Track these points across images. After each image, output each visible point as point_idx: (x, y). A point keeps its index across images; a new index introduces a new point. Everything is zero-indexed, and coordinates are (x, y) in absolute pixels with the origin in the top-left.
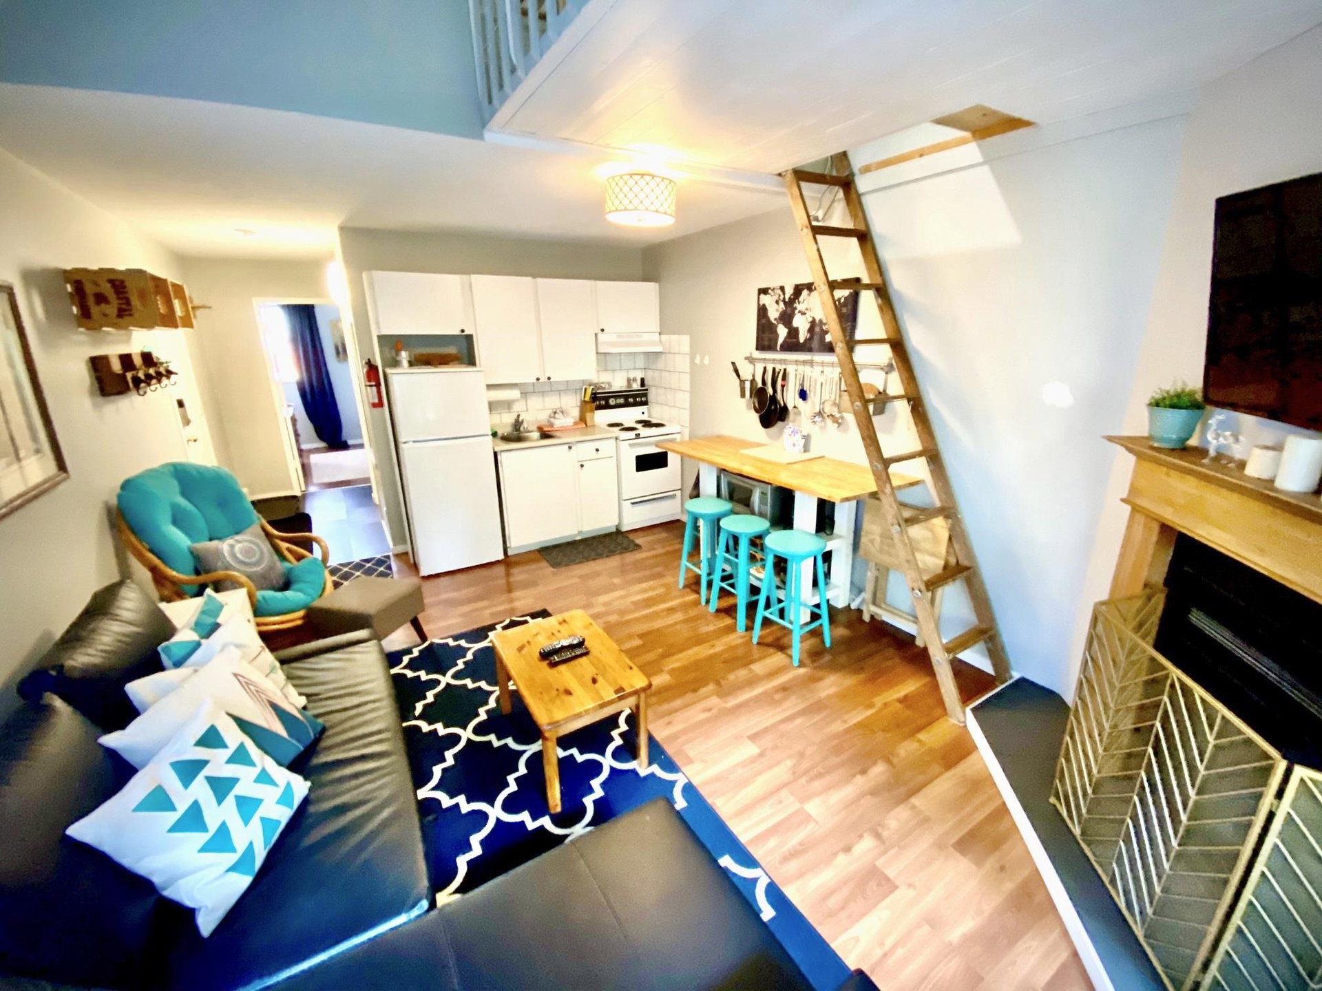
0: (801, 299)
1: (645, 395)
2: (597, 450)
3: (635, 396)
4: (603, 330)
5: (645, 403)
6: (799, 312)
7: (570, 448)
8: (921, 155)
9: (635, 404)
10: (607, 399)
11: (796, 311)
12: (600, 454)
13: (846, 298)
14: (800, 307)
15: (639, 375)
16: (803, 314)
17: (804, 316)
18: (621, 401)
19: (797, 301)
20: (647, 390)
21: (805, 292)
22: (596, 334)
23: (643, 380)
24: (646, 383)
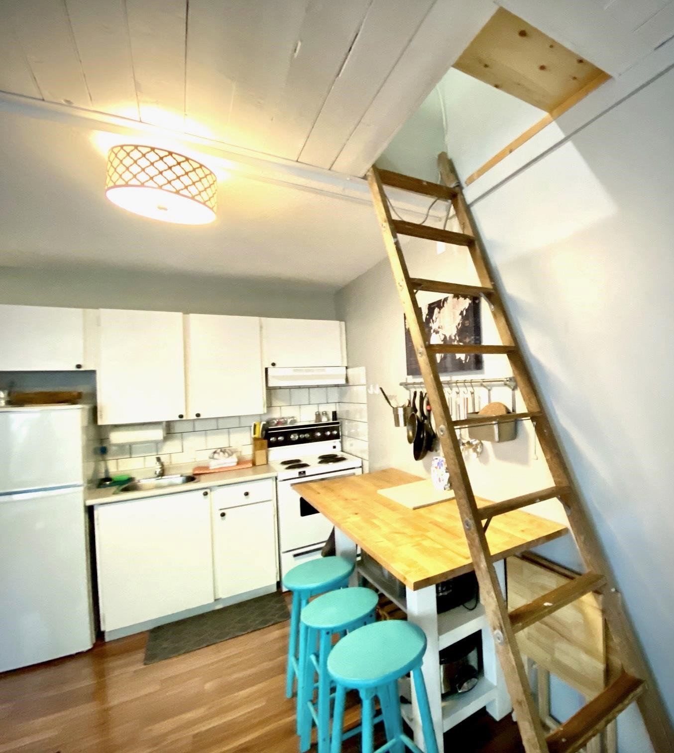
0: (434, 318)
1: (337, 429)
2: (247, 494)
3: (323, 431)
4: (273, 364)
5: (337, 437)
6: (434, 331)
7: (206, 494)
8: (511, 152)
9: (324, 438)
10: (286, 435)
11: (432, 331)
12: (251, 499)
13: (467, 310)
14: (434, 326)
15: (330, 409)
16: (437, 332)
17: (438, 335)
18: (307, 435)
19: (431, 320)
20: (338, 423)
21: (436, 310)
22: (266, 369)
23: (335, 414)
24: (338, 416)
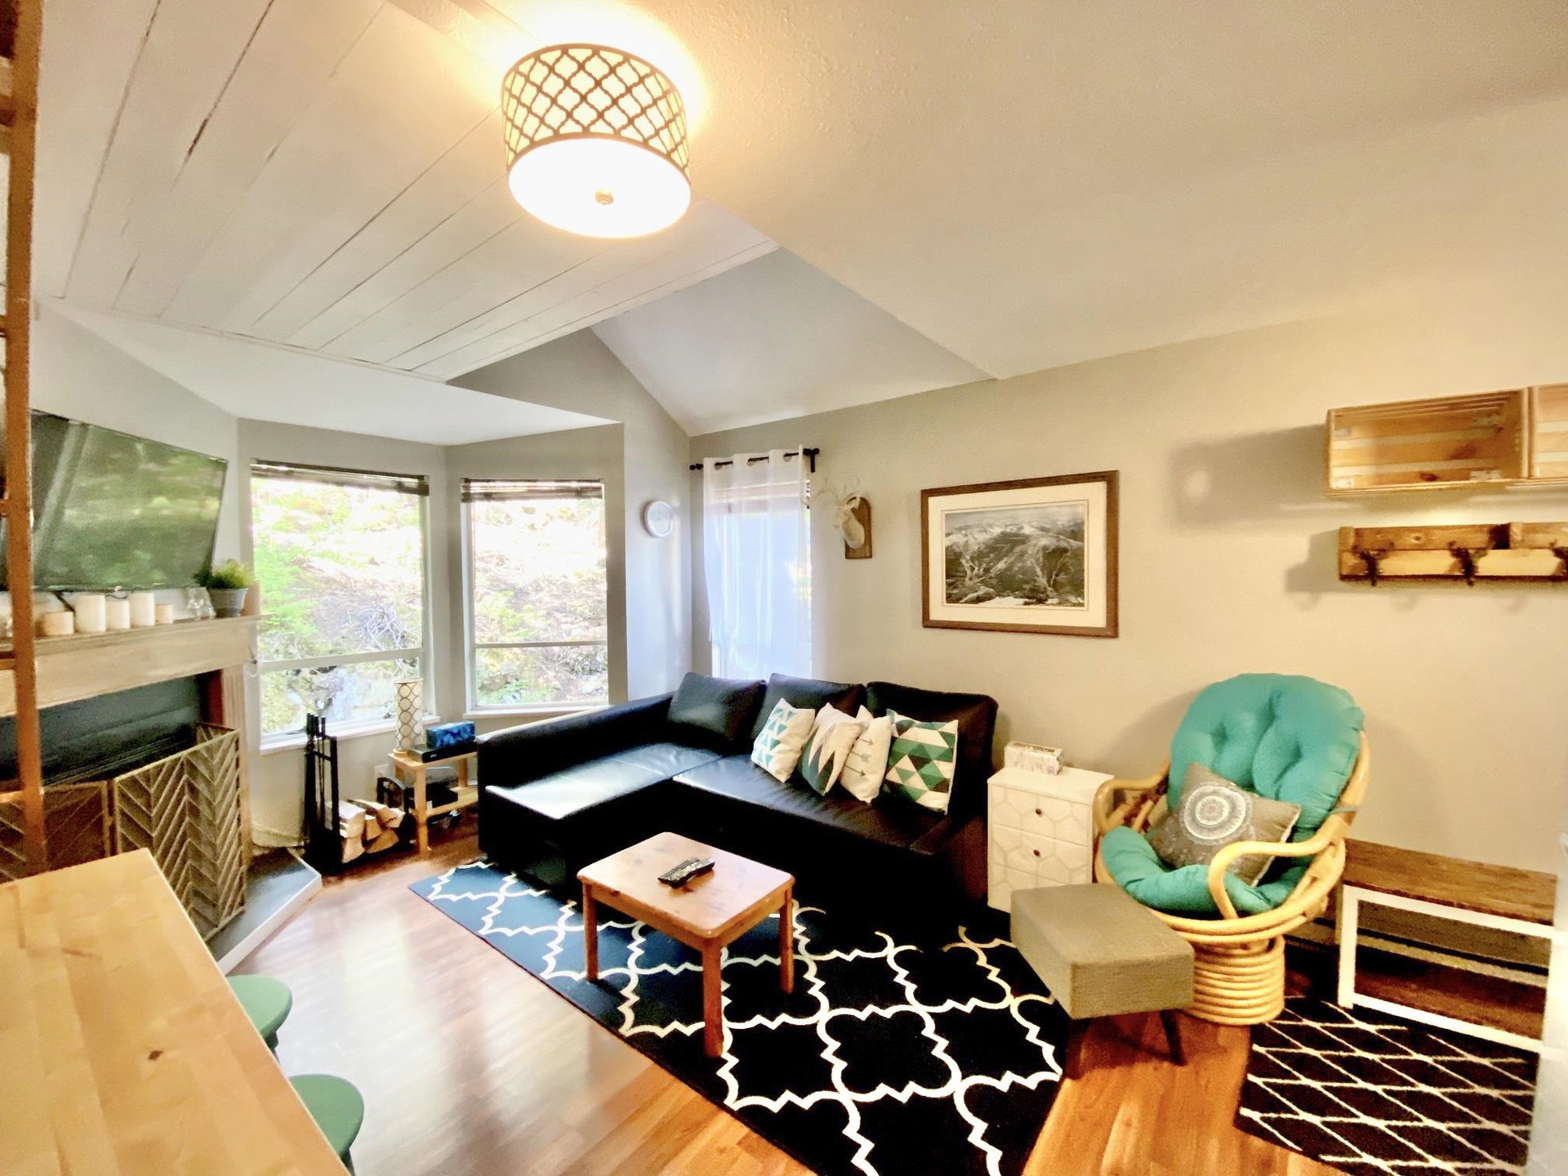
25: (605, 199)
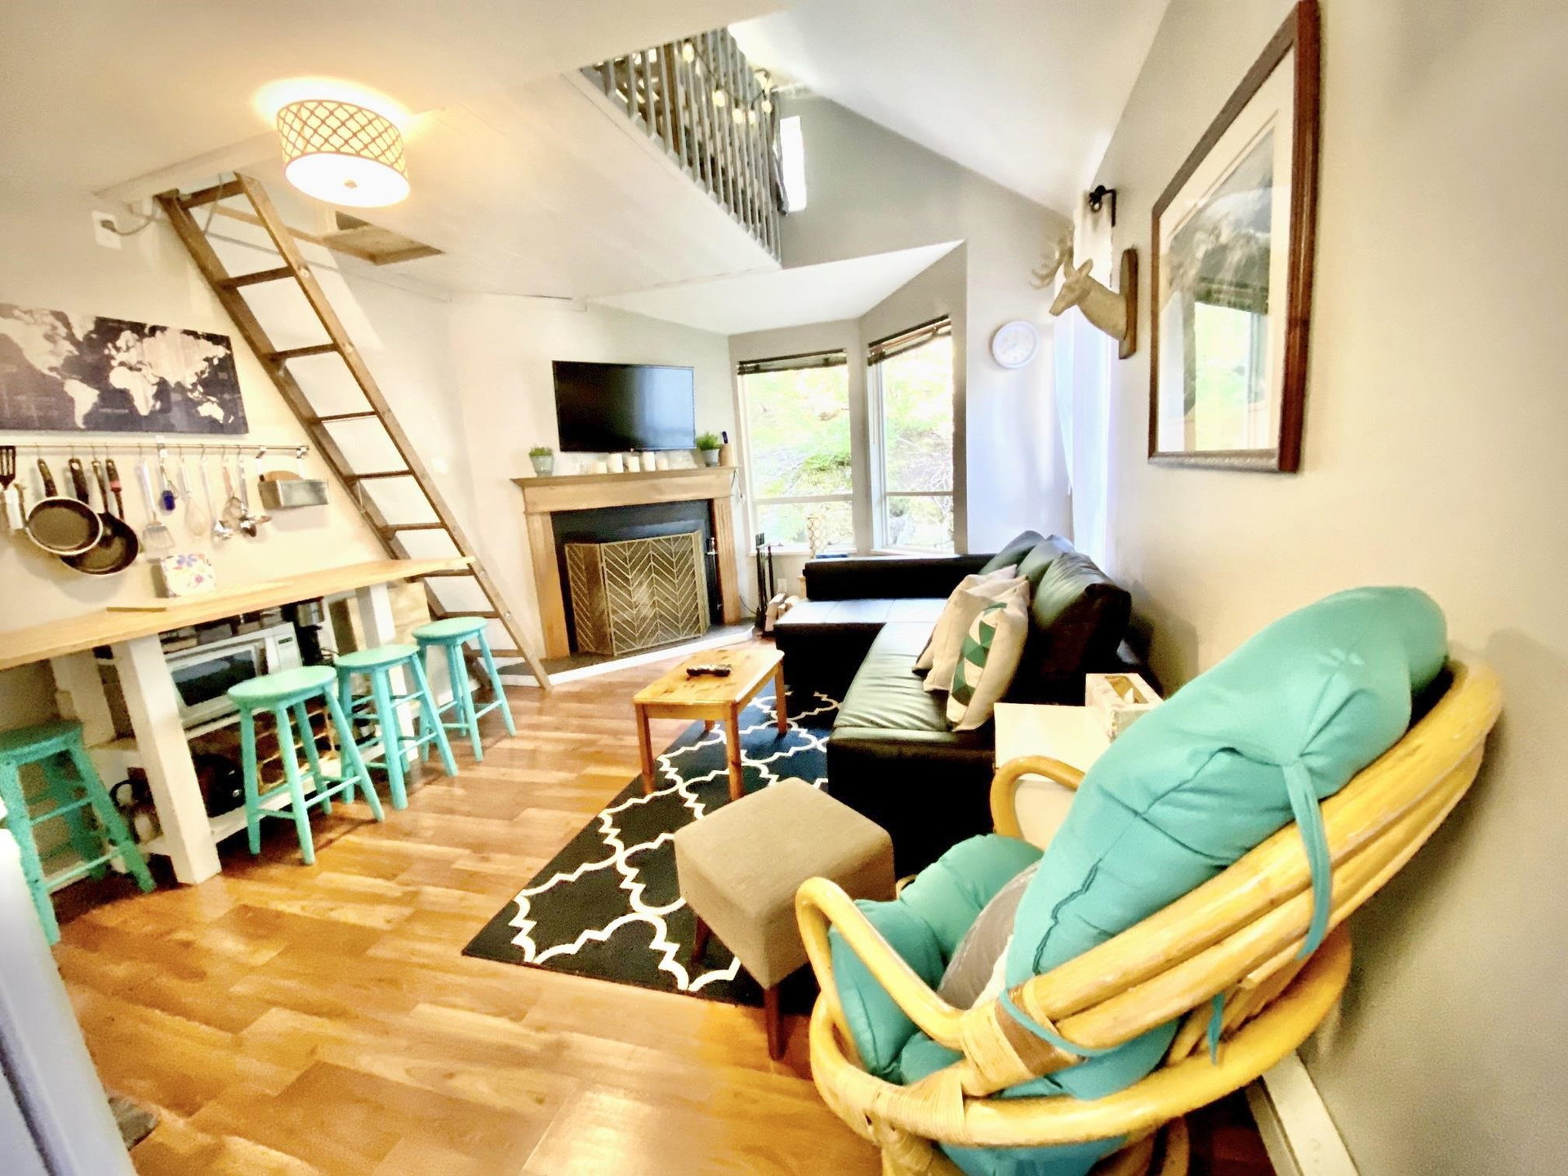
25: (351, 185)
